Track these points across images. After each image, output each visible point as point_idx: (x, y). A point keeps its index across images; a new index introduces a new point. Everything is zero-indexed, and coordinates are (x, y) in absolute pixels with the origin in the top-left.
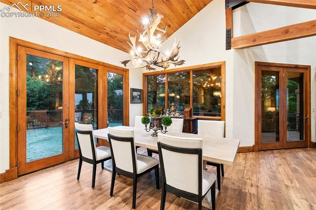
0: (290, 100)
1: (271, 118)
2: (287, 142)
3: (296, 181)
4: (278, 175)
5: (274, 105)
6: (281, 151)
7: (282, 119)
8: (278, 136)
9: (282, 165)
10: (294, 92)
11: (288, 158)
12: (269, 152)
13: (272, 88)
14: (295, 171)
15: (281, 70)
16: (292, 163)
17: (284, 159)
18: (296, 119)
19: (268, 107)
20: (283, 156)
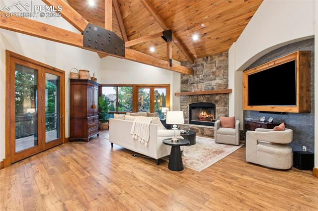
0: (49, 101)
1: (31, 120)
2: (46, 144)
3: (52, 184)
4: (35, 187)
5: (34, 106)
6: (39, 155)
7: (40, 121)
8: (36, 139)
9: (40, 172)
10: (53, 94)
11: (46, 161)
12: (25, 161)
13: (32, 88)
14: (51, 172)
15: (39, 68)
16: (49, 165)
17: (42, 163)
18: (54, 119)
19: (28, 108)
20: (41, 159)
